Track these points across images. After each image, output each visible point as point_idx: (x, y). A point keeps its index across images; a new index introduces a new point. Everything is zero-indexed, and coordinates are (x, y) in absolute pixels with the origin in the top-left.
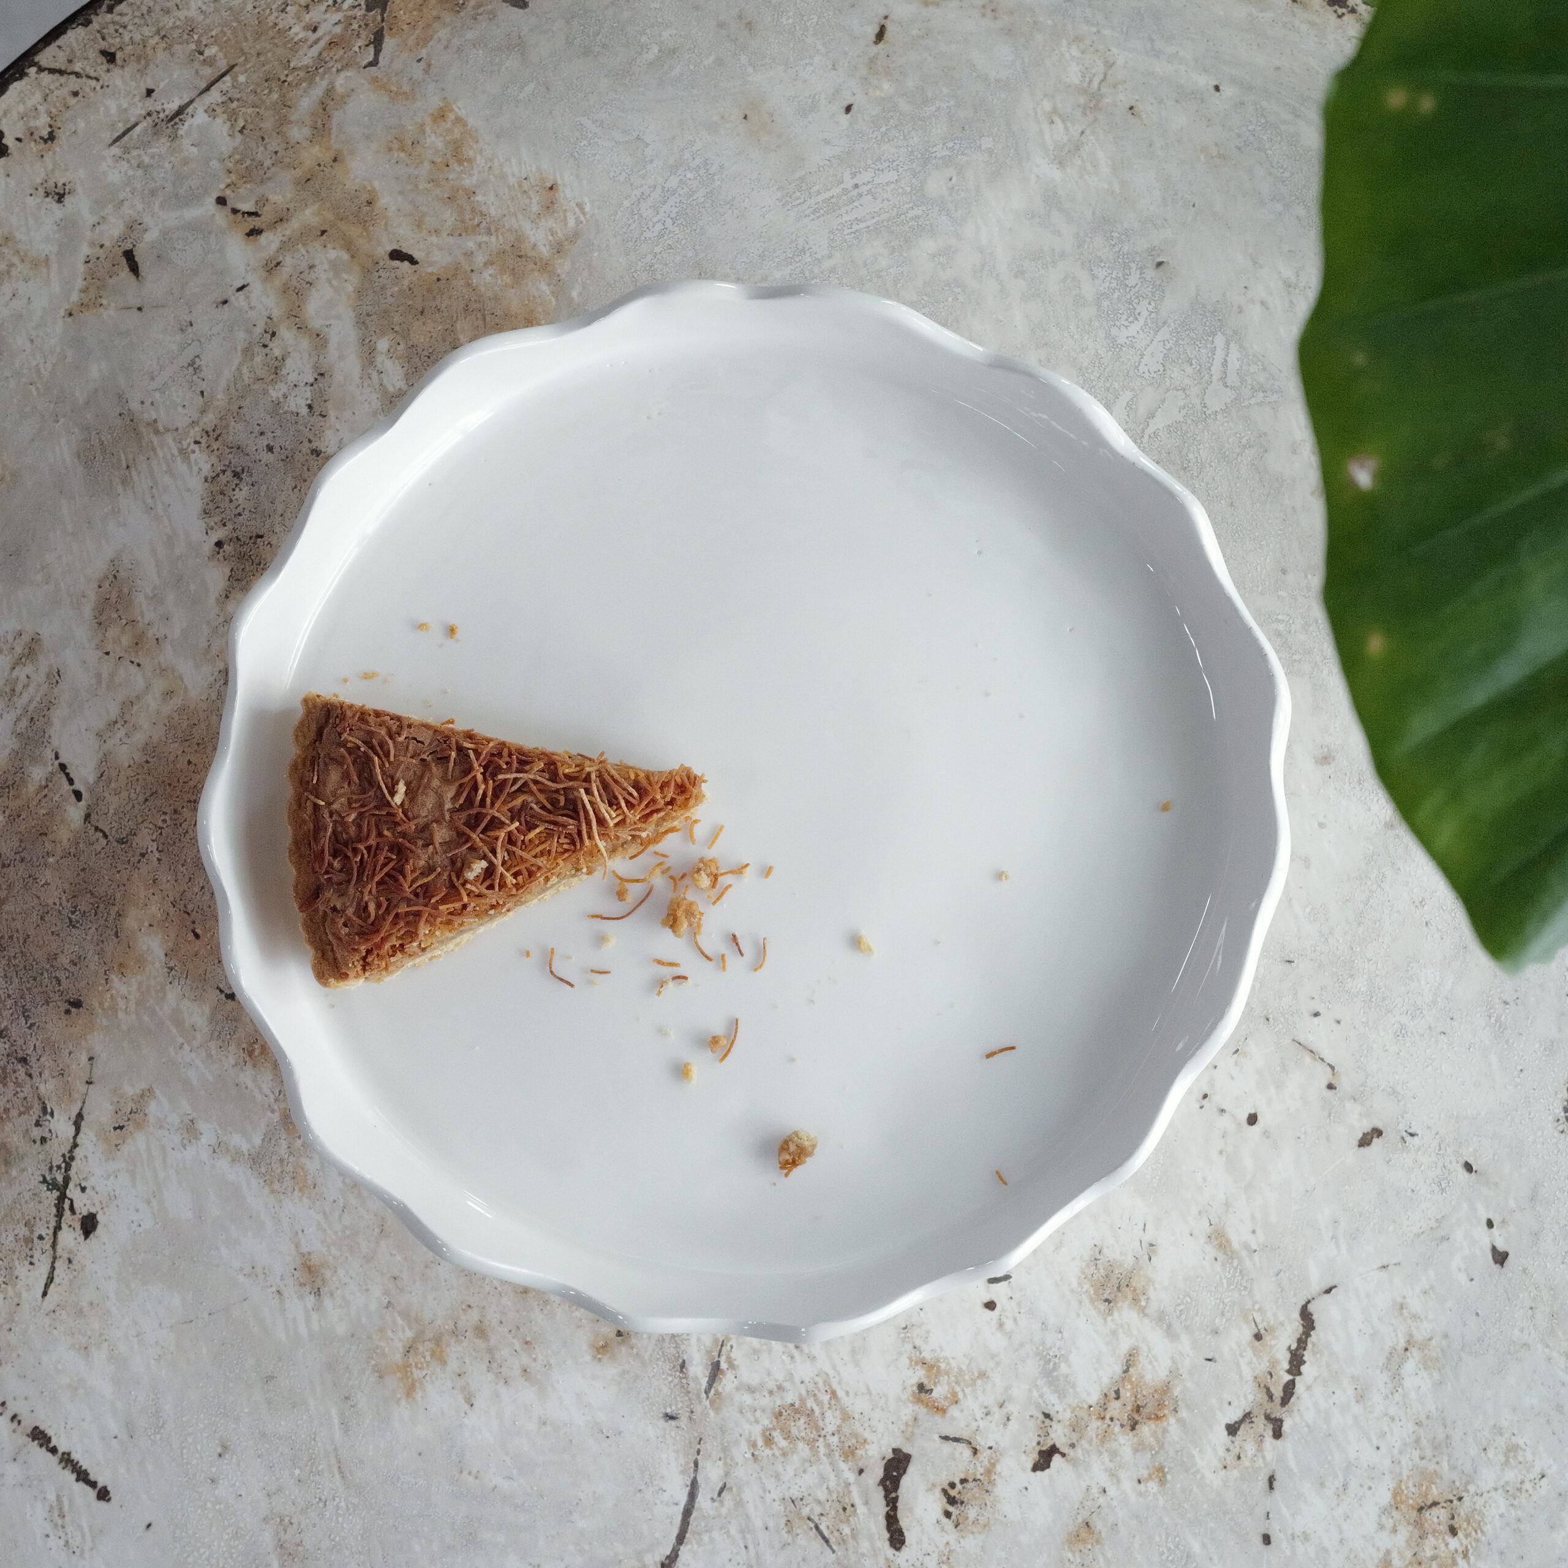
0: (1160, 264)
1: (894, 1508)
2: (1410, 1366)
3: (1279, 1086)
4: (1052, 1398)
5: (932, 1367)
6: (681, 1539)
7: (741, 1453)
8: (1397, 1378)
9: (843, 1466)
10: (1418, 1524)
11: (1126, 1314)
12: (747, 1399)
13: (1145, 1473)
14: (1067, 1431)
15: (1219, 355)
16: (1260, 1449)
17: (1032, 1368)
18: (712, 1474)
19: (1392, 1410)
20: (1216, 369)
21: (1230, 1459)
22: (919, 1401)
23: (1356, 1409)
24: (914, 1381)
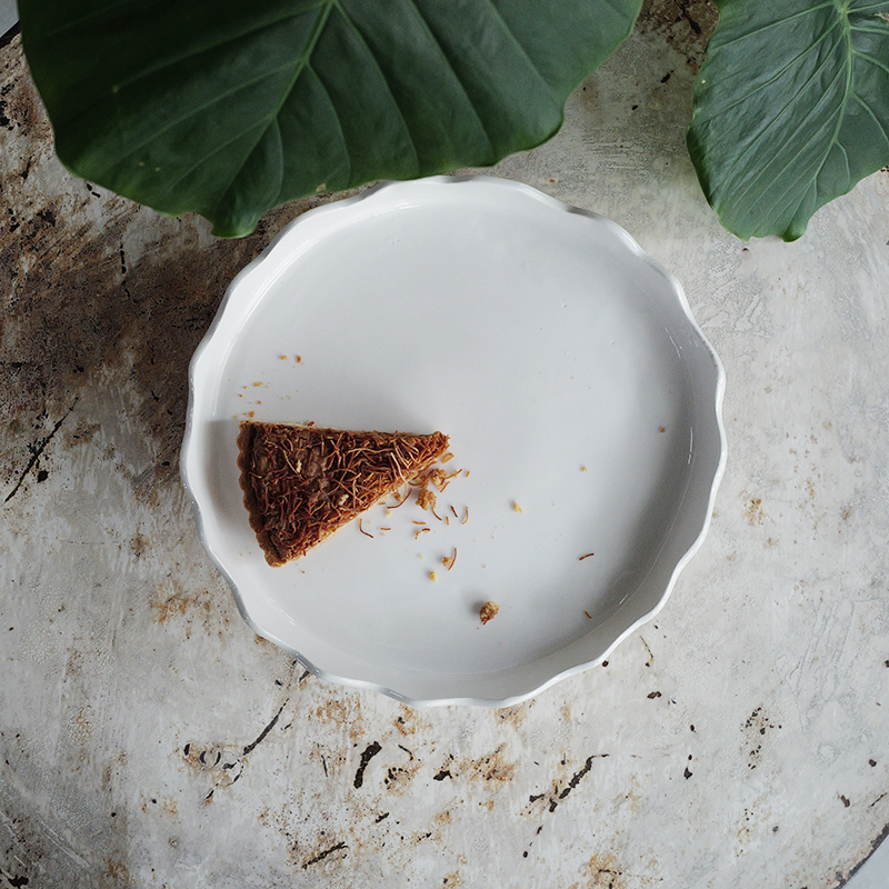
0: (745, 249)
1: (364, 768)
2: (625, 805)
3: (624, 655)
4: (458, 750)
5: (409, 712)
6: (259, 740)
7: (304, 713)
8: (617, 808)
9: (348, 738)
10: (597, 877)
11: (508, 726)
12: (318, 690)
13: (484, 802)
14: (458, 768)
15: (753, 305)
16: (541, 813)
17: (454, 732)
18: (286, 717)
19: (607, 822)
20: (748, 311)
21: (526, 811)
22: (397, 725)
23: (592, 814)
24: (399, 715)
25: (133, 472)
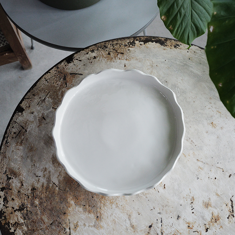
0: (166, 82)
5: (189, 223)
11: (210, 208)
14: (208, 225)
16: (232, 219)
17: (201, 219)
20: (177, 92)
21: (229, 222)
22: (189, 228)
24: (187, 226)
25: (92, 225)
